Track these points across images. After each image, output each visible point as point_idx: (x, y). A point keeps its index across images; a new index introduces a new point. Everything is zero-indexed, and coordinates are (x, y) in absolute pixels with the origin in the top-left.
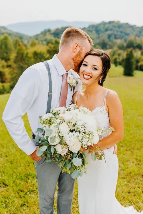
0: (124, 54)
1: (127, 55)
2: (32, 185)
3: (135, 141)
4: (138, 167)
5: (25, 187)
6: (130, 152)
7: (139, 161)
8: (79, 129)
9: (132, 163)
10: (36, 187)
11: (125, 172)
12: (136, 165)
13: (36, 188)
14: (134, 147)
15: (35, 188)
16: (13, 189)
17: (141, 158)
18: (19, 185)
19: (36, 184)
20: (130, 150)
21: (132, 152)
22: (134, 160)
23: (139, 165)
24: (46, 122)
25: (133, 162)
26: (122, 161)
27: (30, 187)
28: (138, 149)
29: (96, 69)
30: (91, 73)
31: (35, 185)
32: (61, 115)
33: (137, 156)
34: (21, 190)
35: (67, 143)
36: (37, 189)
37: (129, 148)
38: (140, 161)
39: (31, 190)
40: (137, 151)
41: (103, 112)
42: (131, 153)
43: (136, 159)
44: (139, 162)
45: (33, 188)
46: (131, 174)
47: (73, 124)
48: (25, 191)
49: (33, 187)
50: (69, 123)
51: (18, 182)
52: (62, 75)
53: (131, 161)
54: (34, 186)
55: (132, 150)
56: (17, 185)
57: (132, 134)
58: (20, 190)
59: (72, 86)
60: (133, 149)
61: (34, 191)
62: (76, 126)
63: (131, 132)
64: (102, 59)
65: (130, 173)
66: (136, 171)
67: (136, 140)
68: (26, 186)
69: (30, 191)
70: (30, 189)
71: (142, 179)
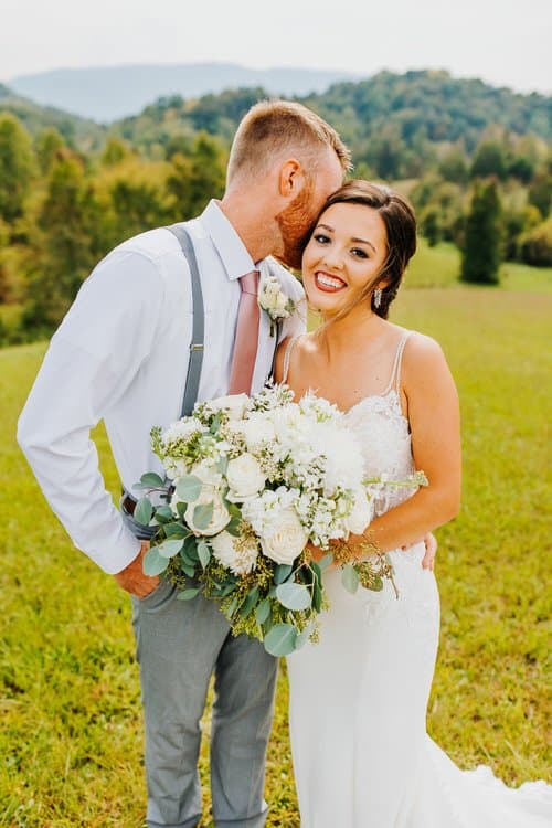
0: (463, 201)
1: (475, 202)
2: (116, 691)
3: (502, 530)
4: (511, 626)
5: (88, 696)
6: (480, 570)
7: (514, 604)
8: (300, 479)
9: (487, 613)
10: (129, 695)
11: (462, 645)
12: (502, 618)
13: (131, 698)
14: (497, 551)
15: (126, 701)
16: (47, 702)
17: (521, 593)
18: (66, 690)
19: (129, 686)
20: (481, 562)
21: (487, 569)
22: (497, 601)
23: (514, 616)
24: (177, 450)
25: (493, 608)
26: (452, 604)
27: (107, 697)
28: (510, 560)
29: (362, 254)
30: (345, 267)
31: (126, 689)
32: (234, 426)
33: (506, 584)
34: (74, 706)
35: (257, 528)
36: (133, 703)
37: (477, 557)
38: (519, 603)
39: (110, 707)
40: (509, 568)
41: (388, 413)
42: (484, 572)
43: (505, 597)
44: (513, 609)
45: (119, 701)
46: (483, 652)
47: (276, 459)
48: (88, 709)
49: (121, 695)
50: (264, 454)
51: (64, 676)
52: (239, 279)
53: (485, 603)
54: (124, 693)
55: (490, 563)
56: (61, 688)
57: (489, 502)
58: (70, 708)
60: (494, 559)
61: (124, 710)
62: (288, 468)
63: (488, 495)
64: (386, 217)
65: (482, 647)
66: (502, 640)
67: (503, 525)
68: (91, 692)
69: (107, 709)
70: (108, 703)
71: (523, 669)
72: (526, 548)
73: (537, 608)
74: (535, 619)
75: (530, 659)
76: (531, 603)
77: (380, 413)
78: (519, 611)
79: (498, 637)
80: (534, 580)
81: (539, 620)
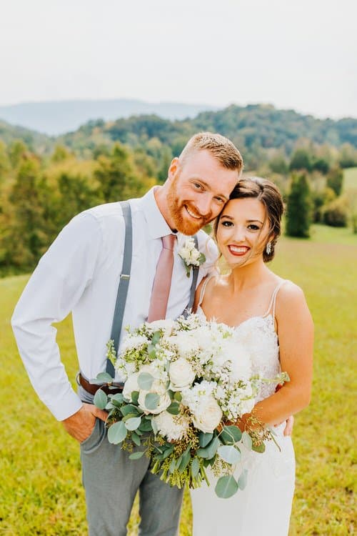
0: (286, 185)
1: (293, 186)
2: (67, 518)
3: (323, 402)
4: (334, 468)
5: (47, 522)
6: (310, 429)
7: (335, 452)
8: (217, 375)
9: (318, 459)
10: (75, 521)
12: (327, 462)
13: (77, 523)
14: (321, 416)
15: (74, 525)
16: (19, 527)
17: (339, 445)
18: (32, 519)
19: (76, 514)
20: (311, 424)
21: (316, 429)
22: (324, 451)
23: (335, 461)
25: (321, 456)
27: (60, 522)
28: (331, 422)
31: (74, 517)
33: (329, 438)
34: (38, 529)
36: (78, 526)
37: (309, 420)
38: (338, 452)
39: (63, 530)
40: (330, 427)
41: (265, 329)
42: (313, 431)
43: (329, 447)
44: (334, 456)
45: (69, 525)
46: (317, 486)
47: (203, 362)
48: (48, 532)
49: (70, 521)
50: (194, 360)
51: (31, 508)
52: (162, 238)
53: (316, 452)
54: (73, 520)
55: (317, 424)
56: (29, 517)
58: (35, 531)
59: (188, 264)
60: (320, 421)
61: (72, 531)
62: (208, 368)
65: (316, 483)
66: (328, 478)
67: (325, 397)
68: (49, 519)
69: (61, 531)
70: (61, 527)
71: (344, 498)
72: (340, 414)
73: (350, 455)
74: (350, 462)
75: (349, 491)
76: (346, 451)
77: (260, 328)
78: (339, 457)
79: (326, 476)
80: (347, 436)
81: (353, 463)
